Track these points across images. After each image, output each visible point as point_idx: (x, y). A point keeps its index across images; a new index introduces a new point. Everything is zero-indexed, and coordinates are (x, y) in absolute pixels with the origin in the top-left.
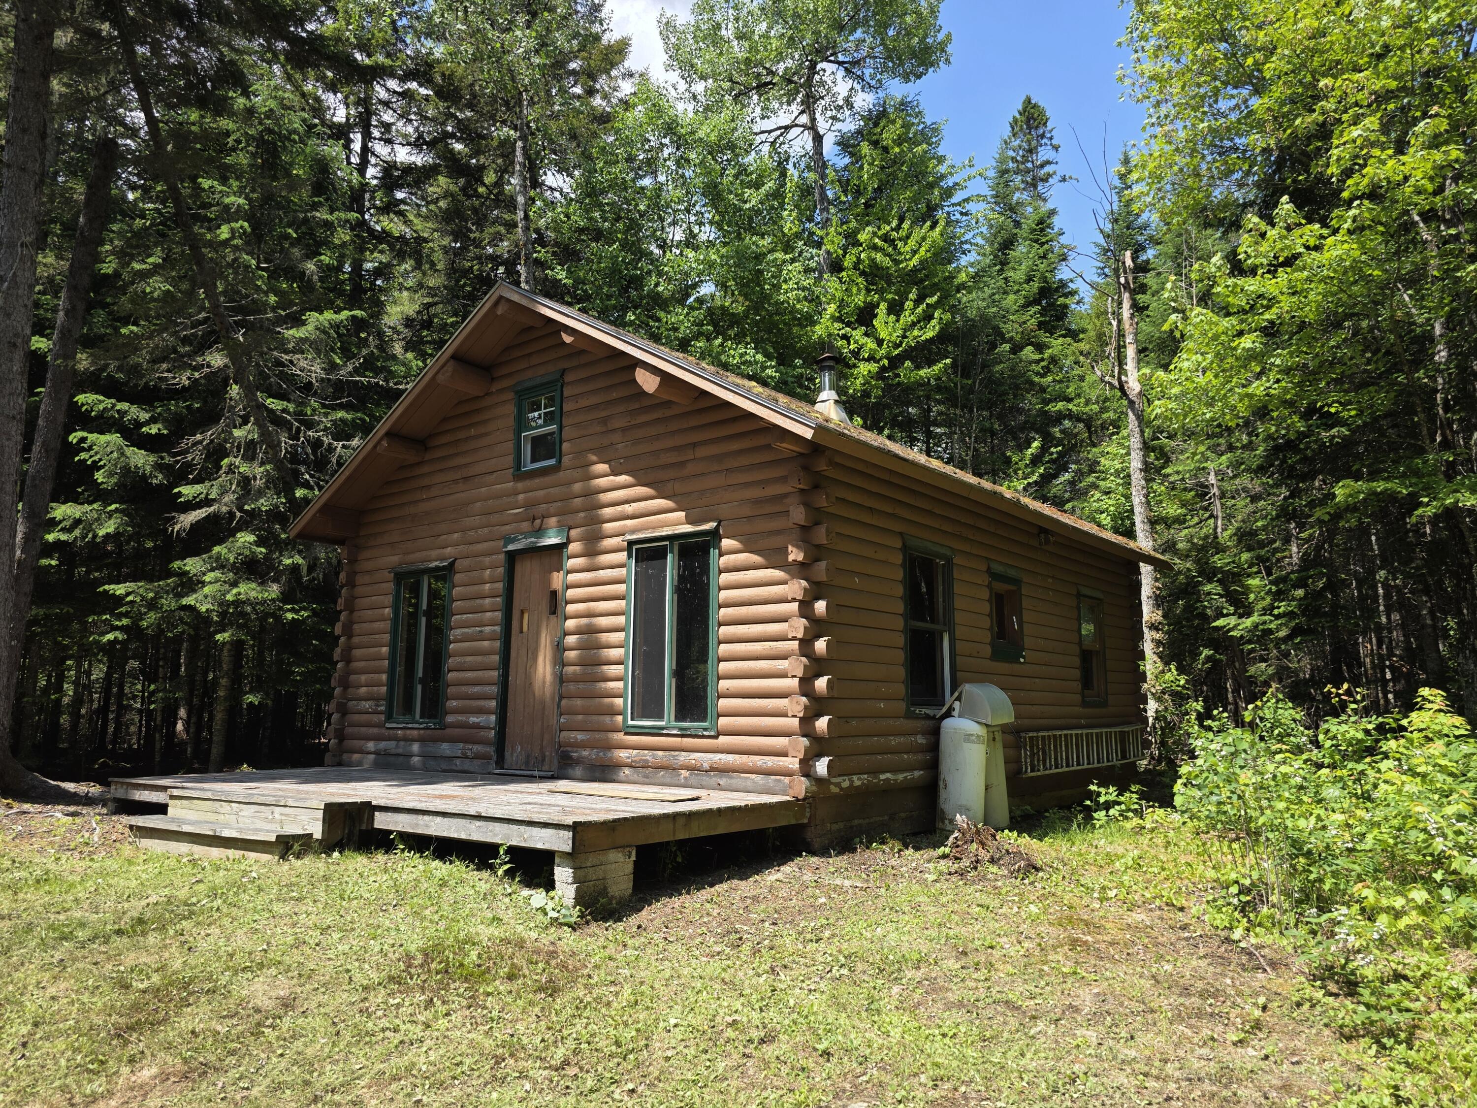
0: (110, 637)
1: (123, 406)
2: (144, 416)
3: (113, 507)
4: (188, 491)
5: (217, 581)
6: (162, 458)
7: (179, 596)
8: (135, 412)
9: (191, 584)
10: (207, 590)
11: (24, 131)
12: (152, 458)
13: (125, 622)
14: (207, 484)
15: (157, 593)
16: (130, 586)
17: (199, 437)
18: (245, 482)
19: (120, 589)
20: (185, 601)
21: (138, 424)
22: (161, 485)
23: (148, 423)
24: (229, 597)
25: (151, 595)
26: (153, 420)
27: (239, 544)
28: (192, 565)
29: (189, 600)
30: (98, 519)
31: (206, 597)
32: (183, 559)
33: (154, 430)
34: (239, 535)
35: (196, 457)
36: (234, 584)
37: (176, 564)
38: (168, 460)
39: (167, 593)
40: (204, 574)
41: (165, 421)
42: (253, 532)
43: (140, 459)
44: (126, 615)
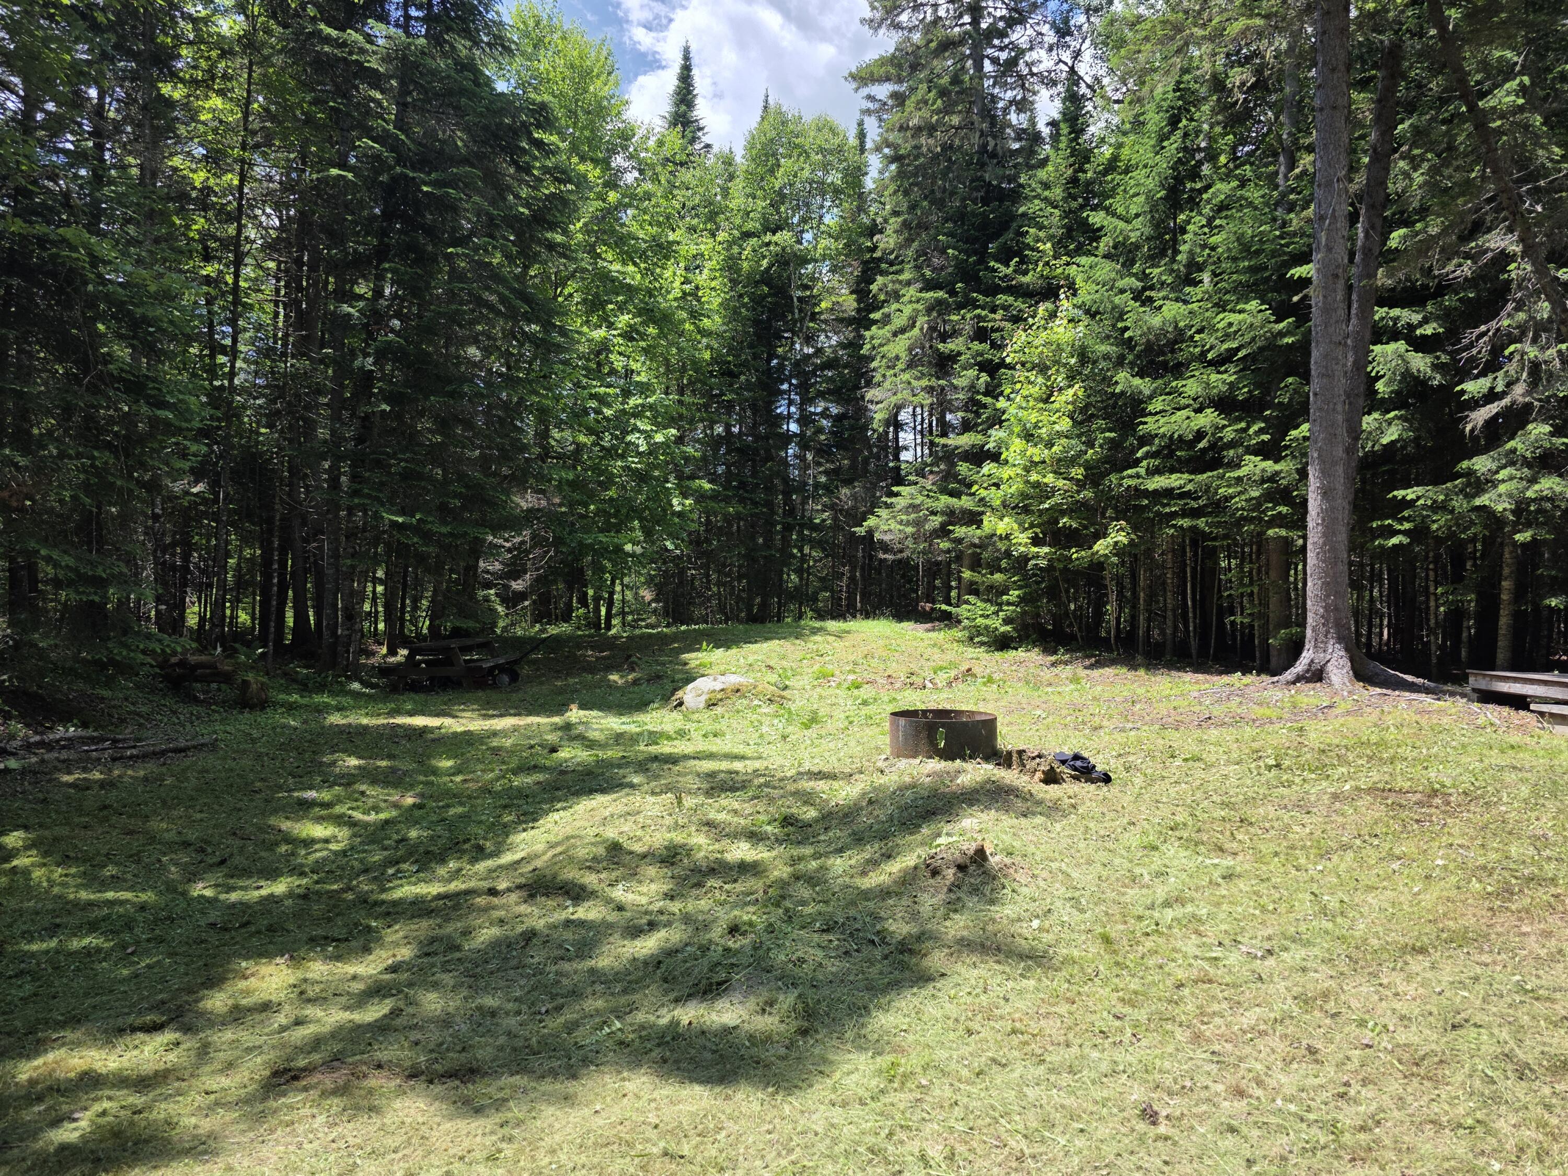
0: (1395, 540)
1: (1395, 312)
2: (1416, 318)
3: (1392, 414)
4: (1473, 387)
5: (1511, 478)
6: (1438, 358)
7: (1470, 497)
8: (1407, 316)
9: (1479, 484)
10: (1502, 488)
11: (1333, 70)
12: (1429, 359)
13: (1407, 526)
14: (1491, 377)
15: (1447, 495)
16: (1420, 490)
17: (1483, 328)
18: (1535, 367)
19: (1410, 494)
20: (1478, 502)
21: (1411, 327)
22: (1441, 385)
23: (1420, 325)
24: (1530, 494)
25: (1442, 497)
26: (1426, 321)
27: (1533, 437)
28: (1481, 464)
29: (1482, 500)
30: (1379, 428)
31: (1500, 496)
32: (1470, 458)
33: (1428, 330)
34: (1530, 427)
35: (1482, 349)
36: (1533, 481)
37: (1465, 464)
38: (1444, 358)
39: (1457, 494)
40: (1497, 472)
41: (1437, 318)
42: (1545, 421)
43: (1420, 363)
44: (1407, 519)
